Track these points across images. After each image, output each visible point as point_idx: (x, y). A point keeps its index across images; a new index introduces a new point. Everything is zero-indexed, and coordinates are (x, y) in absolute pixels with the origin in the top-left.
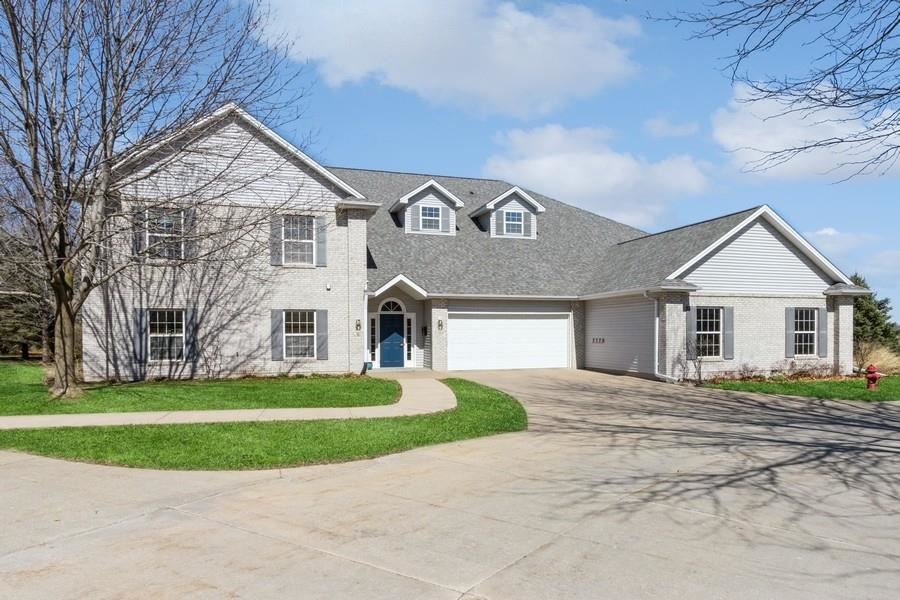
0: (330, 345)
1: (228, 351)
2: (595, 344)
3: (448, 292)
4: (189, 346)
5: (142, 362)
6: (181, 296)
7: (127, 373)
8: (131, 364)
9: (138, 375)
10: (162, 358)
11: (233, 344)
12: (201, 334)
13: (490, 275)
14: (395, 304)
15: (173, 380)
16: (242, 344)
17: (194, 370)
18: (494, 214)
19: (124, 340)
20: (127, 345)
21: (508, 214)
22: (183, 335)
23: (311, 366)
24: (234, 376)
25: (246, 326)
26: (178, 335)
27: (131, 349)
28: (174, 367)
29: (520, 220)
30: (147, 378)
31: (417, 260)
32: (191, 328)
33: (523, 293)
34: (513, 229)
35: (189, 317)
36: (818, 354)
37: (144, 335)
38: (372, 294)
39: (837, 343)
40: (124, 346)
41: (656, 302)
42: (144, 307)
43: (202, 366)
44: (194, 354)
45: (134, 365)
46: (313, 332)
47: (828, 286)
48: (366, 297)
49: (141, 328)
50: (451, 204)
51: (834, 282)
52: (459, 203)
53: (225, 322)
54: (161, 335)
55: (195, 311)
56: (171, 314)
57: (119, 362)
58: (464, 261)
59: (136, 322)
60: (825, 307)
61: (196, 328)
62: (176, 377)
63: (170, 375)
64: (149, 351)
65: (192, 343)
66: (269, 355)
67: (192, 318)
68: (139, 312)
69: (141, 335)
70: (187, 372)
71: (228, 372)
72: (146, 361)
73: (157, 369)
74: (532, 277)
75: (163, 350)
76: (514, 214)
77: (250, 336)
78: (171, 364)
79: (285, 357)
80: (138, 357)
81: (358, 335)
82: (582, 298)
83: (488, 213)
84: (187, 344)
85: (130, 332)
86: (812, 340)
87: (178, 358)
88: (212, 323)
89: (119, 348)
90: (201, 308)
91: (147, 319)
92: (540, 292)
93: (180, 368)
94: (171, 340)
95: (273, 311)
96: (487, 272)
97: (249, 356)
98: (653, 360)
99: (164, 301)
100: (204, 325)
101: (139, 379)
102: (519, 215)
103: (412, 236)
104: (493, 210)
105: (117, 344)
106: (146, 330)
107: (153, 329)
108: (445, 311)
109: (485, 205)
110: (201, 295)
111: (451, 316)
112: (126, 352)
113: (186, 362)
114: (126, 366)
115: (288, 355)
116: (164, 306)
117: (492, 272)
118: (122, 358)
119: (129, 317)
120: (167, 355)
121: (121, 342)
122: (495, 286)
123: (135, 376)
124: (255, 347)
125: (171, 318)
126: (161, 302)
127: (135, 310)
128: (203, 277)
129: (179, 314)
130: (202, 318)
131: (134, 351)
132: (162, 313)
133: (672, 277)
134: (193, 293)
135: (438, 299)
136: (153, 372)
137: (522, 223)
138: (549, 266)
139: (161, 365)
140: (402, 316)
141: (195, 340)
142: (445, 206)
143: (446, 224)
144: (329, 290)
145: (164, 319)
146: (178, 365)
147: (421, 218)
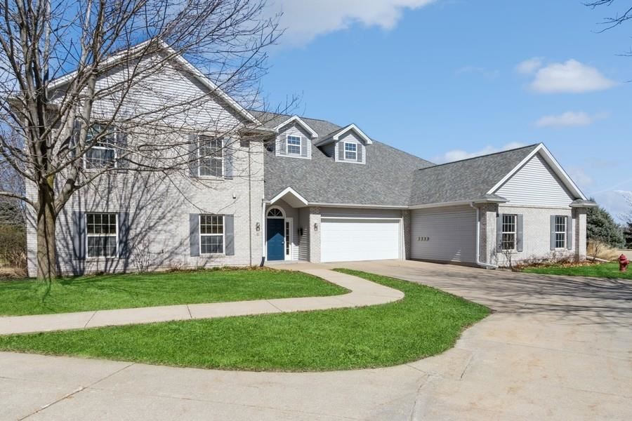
0: (235, 243)
1: (155, 248)
2: (420, 241)
3: (322, 201)
4: (123, 245)
5: (81, 259)
6: (115, 200)
7: (68, 268)
8: (71, 261)
9: (78, 270)
10: (98, 255)
11: (159, 243)
12: (132, 233)
13: (345, 189)
14: (277, 210)
15: (109, 274)
16: (166, 243)
17: (126, 265)
18: (337, 144)
19: (65, 239)
20: (67, 244)
21: (347, 144)
22: (117, 235)
23: (221, 260)
24: (160, 270)
25: (169, 228)
26: (112, 235)
27: (71, 247)
28: (109, 263)
29: (355, 150)
30: (86, 273)
31: (292, 177)
32: (124, 228)
33: (372, 203)
34: (350, 156)
35: (122, 219)
36: (567, 247)
37: (83, 235)
38: (269, 202)
39: (577, 240)
40: (65, 244)
41: (478, 211)
42: (83, 210)
43: (133, 261)
44: (126, 251)
45: (74, 262)
46: (222, 233)
47: (572, 201)
48: (264, 205)
49: (80, 229)
50: (309, 135)
51: (575, 198)
52: (315, 135)
53: (152, 224)
54: (98, 235)
55: (127, 214)
56: (105, 216)
57: (60, 259)
58: (324, 179)
59: (75, 223)
60: (571, 215)
61: (128, 229)
62: (111, 272)
63: (106, 270)
64: (87, 250)
65: (125, 242)
66: (188, 251)
67: (125, 221)
68: (78, 215)
69: (80, 234)
70: (120, 268)
71: (155, 267)
72: (84, 258)
73: (94, 265)
74: (373, 192)
75: (100, 248)
76: (351, 145)
77: (173, 236)
78: (107, 261)
79: (200, 253)
80: (78, 255)
81: (258, 235)
82: (411, 208)
83: (333, 143)
84: (121, 242)
85: (70, 232)
86: (563, 238)
87: (112, 255)
88: (142, 225)
89: (60, 246)
90: (132, 211)
91: (84, 221)
92: (382, 202)
93: (115, 264)
94: (106, 239)
95: (191, 215)
96: (342, 188)
97: (172, 253)
98: (475, 253)
99: (100, 205)
100: (134, 226)
101: (78, 273)
102: (354, 145)
103: (282, 158)
104: (337, 141)
105: (58, 243)
106: (84, 230)
107: (90, 229)
108: (319, 217)
109: (332, 137)
110: (132, 201)
111: (323, 221)
112: (66, 249)
113: (120, 258)
114: (66, 263)
115: (203, 251)
116: (100, 210)
117: (346, 187)
118: (64, 255)
119: (69, 219)
120: (102, 252)
121: (62, 242)
122: (352, 198)
123: (74, 271)
124: (177, 244)
125: (105, 220)
126: (97, 206)
127: (74, 213)
128: (133, 186)
129: (113, 217)
130: (133, 221)
131: (74, 249)
132: (98, 216)
133: (490, 192)
134: (125, 198)
135: (314, 207)
136: (91, 268)
137: (356, 152)
138: (380, 184)
139: (98, 261)
140: (283, 220)
141: (127, 240)
142: (304, 136)
143: (305, 150)
144: (234, 198)
145: (100, 221)
146: (113, 261)
147: (287, 144)
